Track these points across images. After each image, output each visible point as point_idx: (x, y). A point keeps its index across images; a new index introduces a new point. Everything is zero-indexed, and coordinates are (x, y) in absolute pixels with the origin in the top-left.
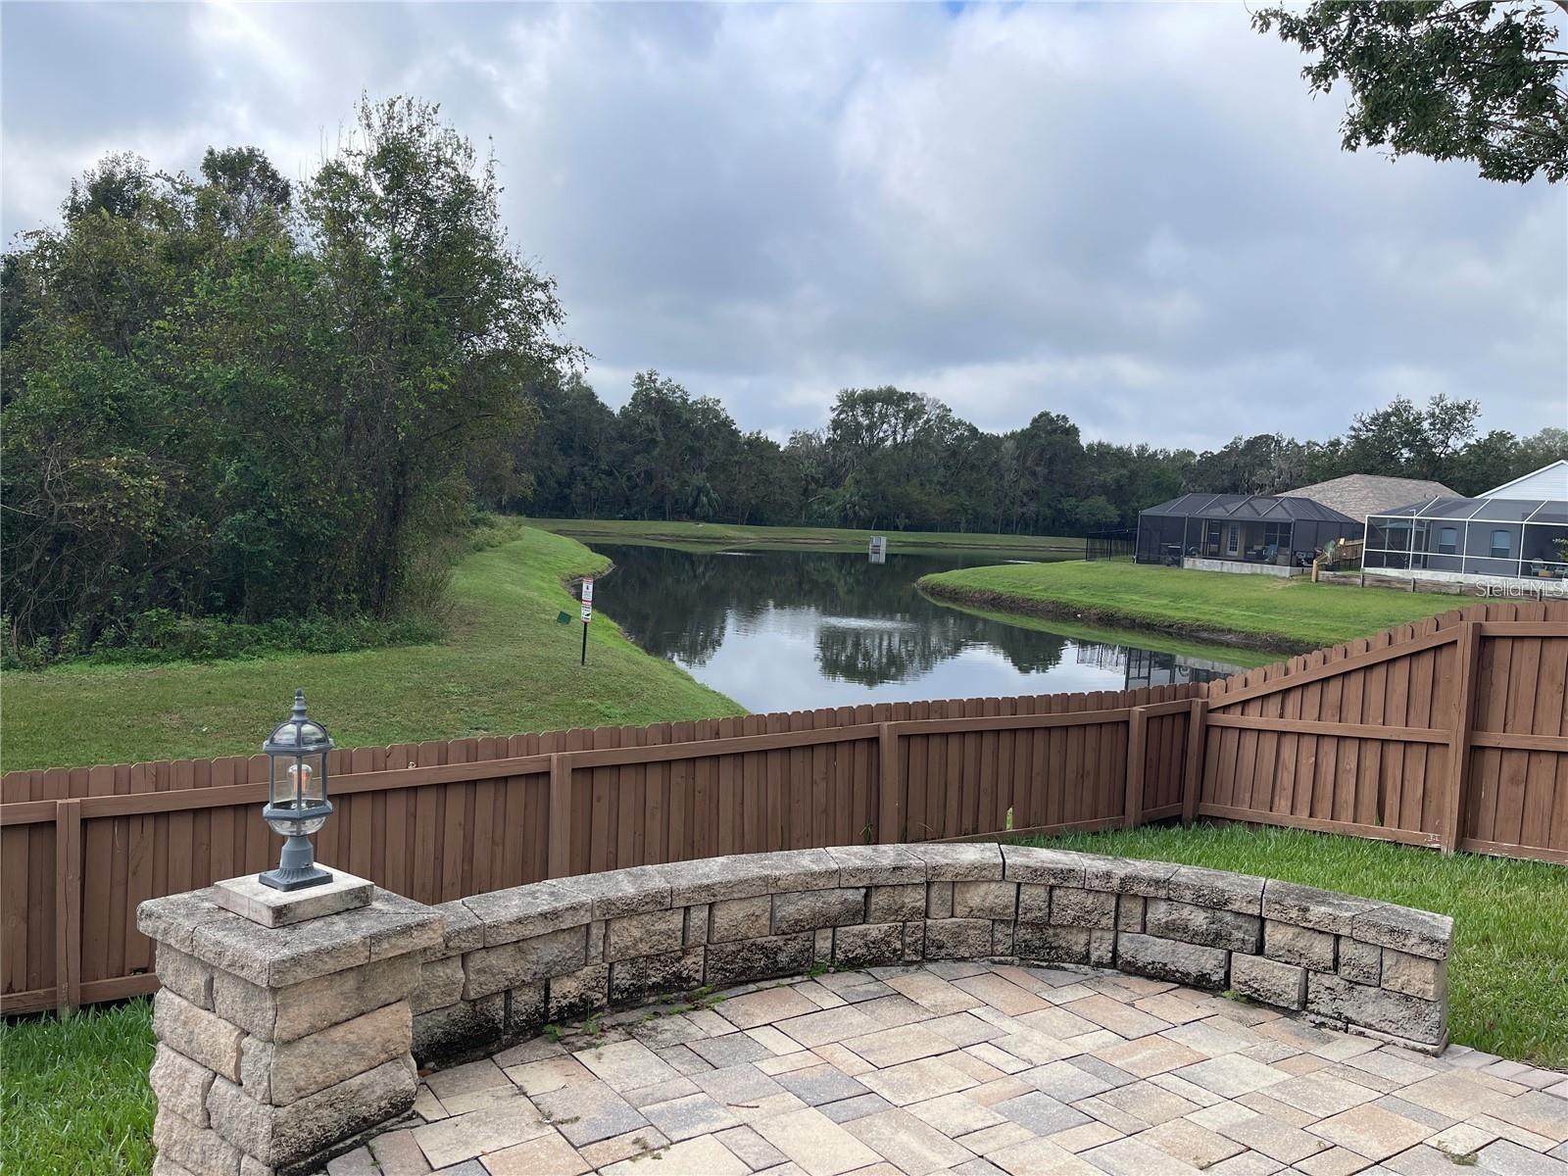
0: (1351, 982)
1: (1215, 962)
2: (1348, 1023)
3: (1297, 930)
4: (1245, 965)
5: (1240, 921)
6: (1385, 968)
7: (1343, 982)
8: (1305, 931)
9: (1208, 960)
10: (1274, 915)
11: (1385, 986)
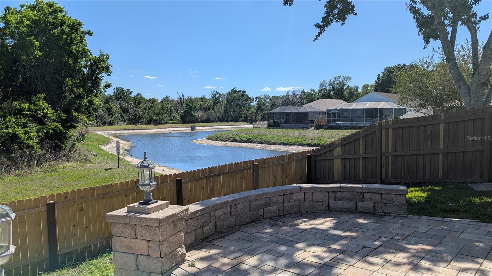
0: (385, 204)
1: (353, 205)
2: (385, 214)
3: (372, 194)
4: (360, 204)
5: (358, 194)
6: (393, 199)
7: (383, 204)
8: (374, 194)
9: (351, 205)
10: (365, 191)
11: (394, 203)
